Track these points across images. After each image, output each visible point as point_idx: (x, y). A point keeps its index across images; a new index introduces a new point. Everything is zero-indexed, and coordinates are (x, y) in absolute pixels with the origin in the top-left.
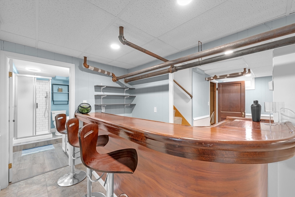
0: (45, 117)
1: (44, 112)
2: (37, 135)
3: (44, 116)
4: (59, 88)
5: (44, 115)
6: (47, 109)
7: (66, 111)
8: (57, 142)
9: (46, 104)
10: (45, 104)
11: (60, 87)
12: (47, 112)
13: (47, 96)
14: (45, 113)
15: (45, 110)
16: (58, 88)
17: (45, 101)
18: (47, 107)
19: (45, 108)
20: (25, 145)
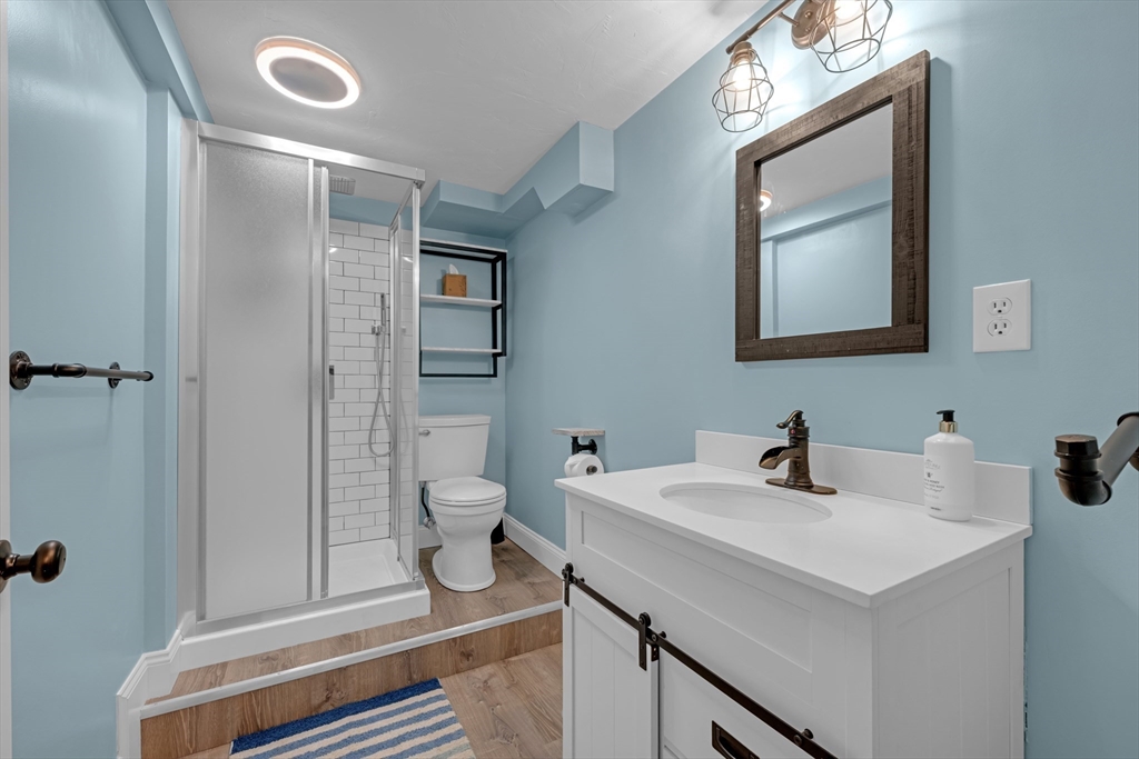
0: (374, 456)
1: (366, 423)
2: (330, 596)
3: (365, 450)
4: (443, 272)
5: (370, 444)
6: (383, 402)
7: (486, 419)
8: (467, 655)
9: (381, 374)
10: (374, 369)
11: (453, 268)
12: (381, 422)
13: (384, 320)
14: (371, 430)
15: (370, 409)
16: (440, 277)
17: (370, 354)
18: (386, 393)
19: (373, 395)
20: (256, 692)
